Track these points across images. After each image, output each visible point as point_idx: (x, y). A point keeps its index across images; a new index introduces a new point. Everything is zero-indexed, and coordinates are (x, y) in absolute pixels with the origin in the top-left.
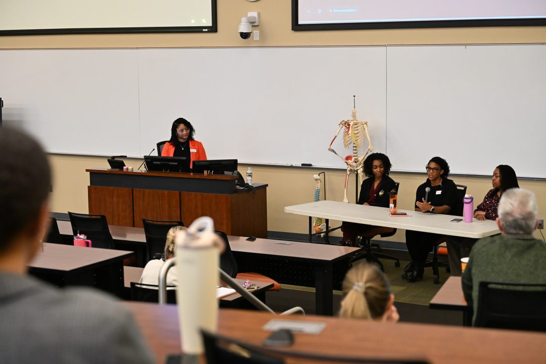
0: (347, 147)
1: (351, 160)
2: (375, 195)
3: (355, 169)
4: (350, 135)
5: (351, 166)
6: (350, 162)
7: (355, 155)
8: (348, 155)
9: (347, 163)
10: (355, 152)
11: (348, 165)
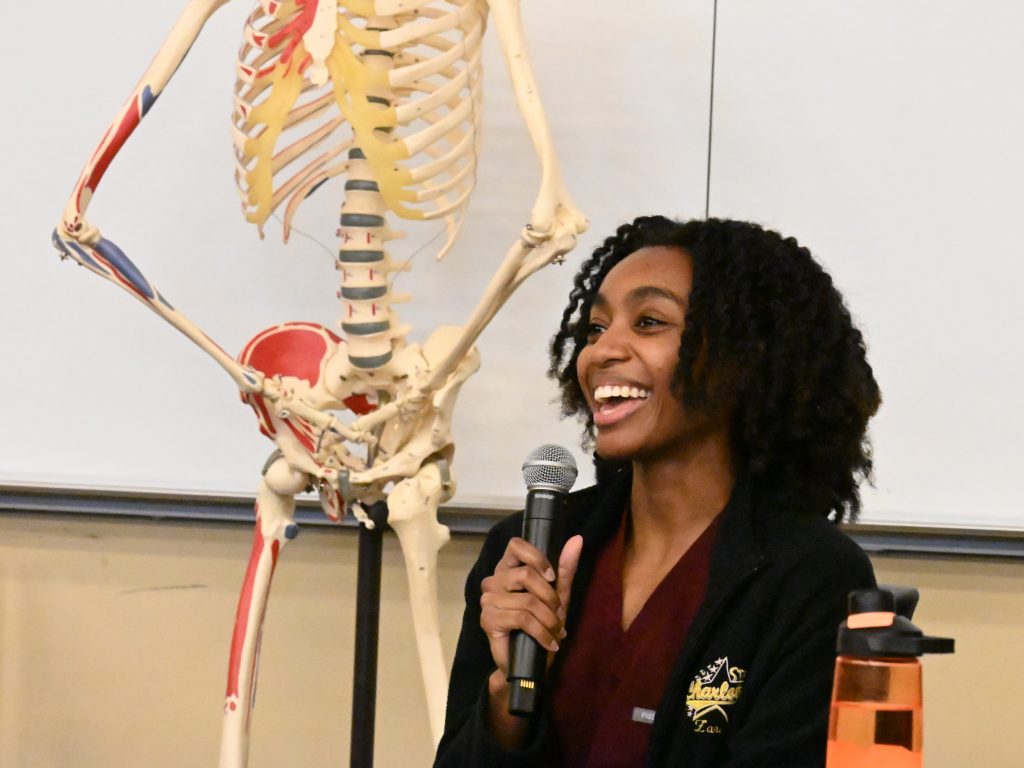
0: (273, 226)
1: (313, 378)
2: (646, 716)
3: (366, 476)
4: (317, 74)
5: (305, 441)
6: (292, 393)
7: (363, 314)
8: (279, 320)
9: (256, 400)
10: (360, 276)
11: (269, 430)
